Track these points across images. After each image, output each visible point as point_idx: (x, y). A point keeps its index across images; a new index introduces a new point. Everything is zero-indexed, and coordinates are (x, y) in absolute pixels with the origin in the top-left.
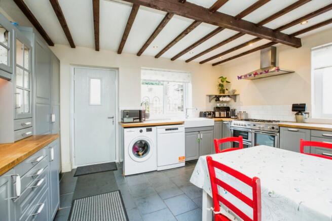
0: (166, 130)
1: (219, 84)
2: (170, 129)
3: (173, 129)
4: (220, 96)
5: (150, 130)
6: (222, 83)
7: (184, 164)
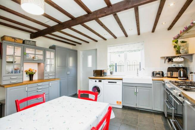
0: (109, 82)
1: (174, 45)
2: (111, 82)
3: (113, 82)
4: (175, 57)
5: (100, 81)
6: (176, 44)
7: (121, 107)
